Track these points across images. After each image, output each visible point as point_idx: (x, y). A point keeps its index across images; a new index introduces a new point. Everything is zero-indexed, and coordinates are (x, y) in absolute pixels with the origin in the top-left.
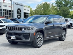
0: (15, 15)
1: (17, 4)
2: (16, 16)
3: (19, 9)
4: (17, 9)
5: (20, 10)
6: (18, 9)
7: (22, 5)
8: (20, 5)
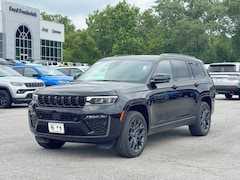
0: (7, 48)
1: (16, 11)
2: (14, 51)
3: (23, 29)
4: (16, 28)
5: (26, 29)
6: (21, 28)
7: (35, 15)
8: (27, 13)
